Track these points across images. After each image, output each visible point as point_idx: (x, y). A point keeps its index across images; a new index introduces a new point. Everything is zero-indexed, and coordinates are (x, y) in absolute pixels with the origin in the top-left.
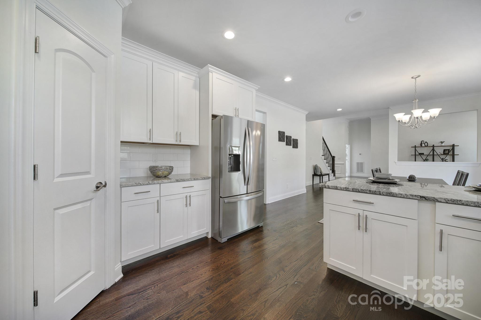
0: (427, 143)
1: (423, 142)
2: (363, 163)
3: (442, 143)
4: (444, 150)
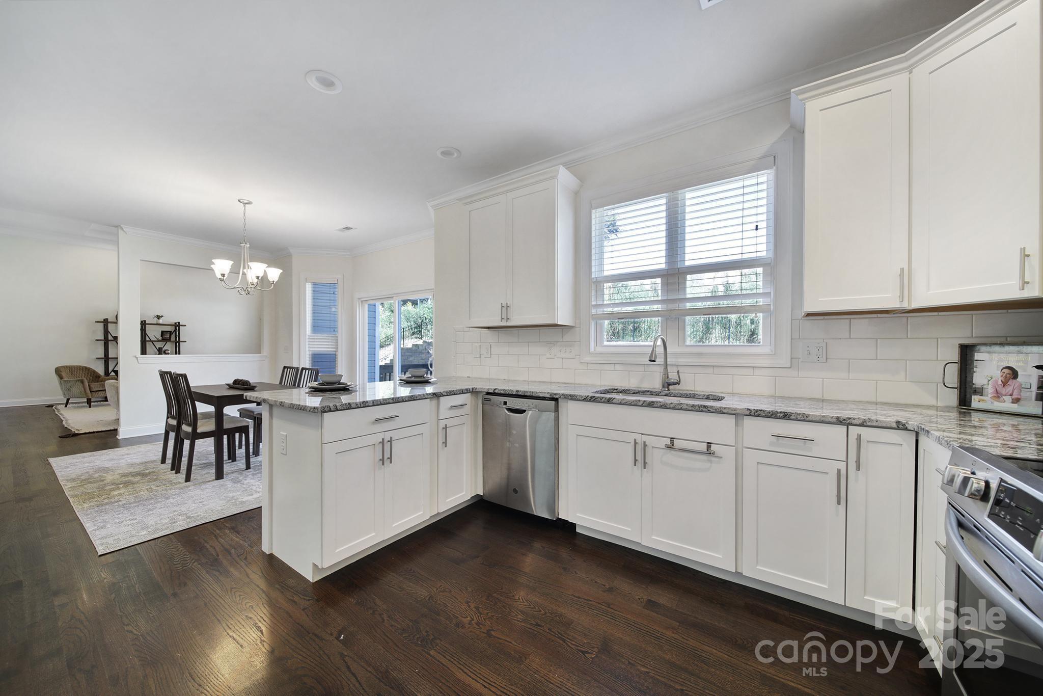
3: (158, 317)
4: (162, 331)
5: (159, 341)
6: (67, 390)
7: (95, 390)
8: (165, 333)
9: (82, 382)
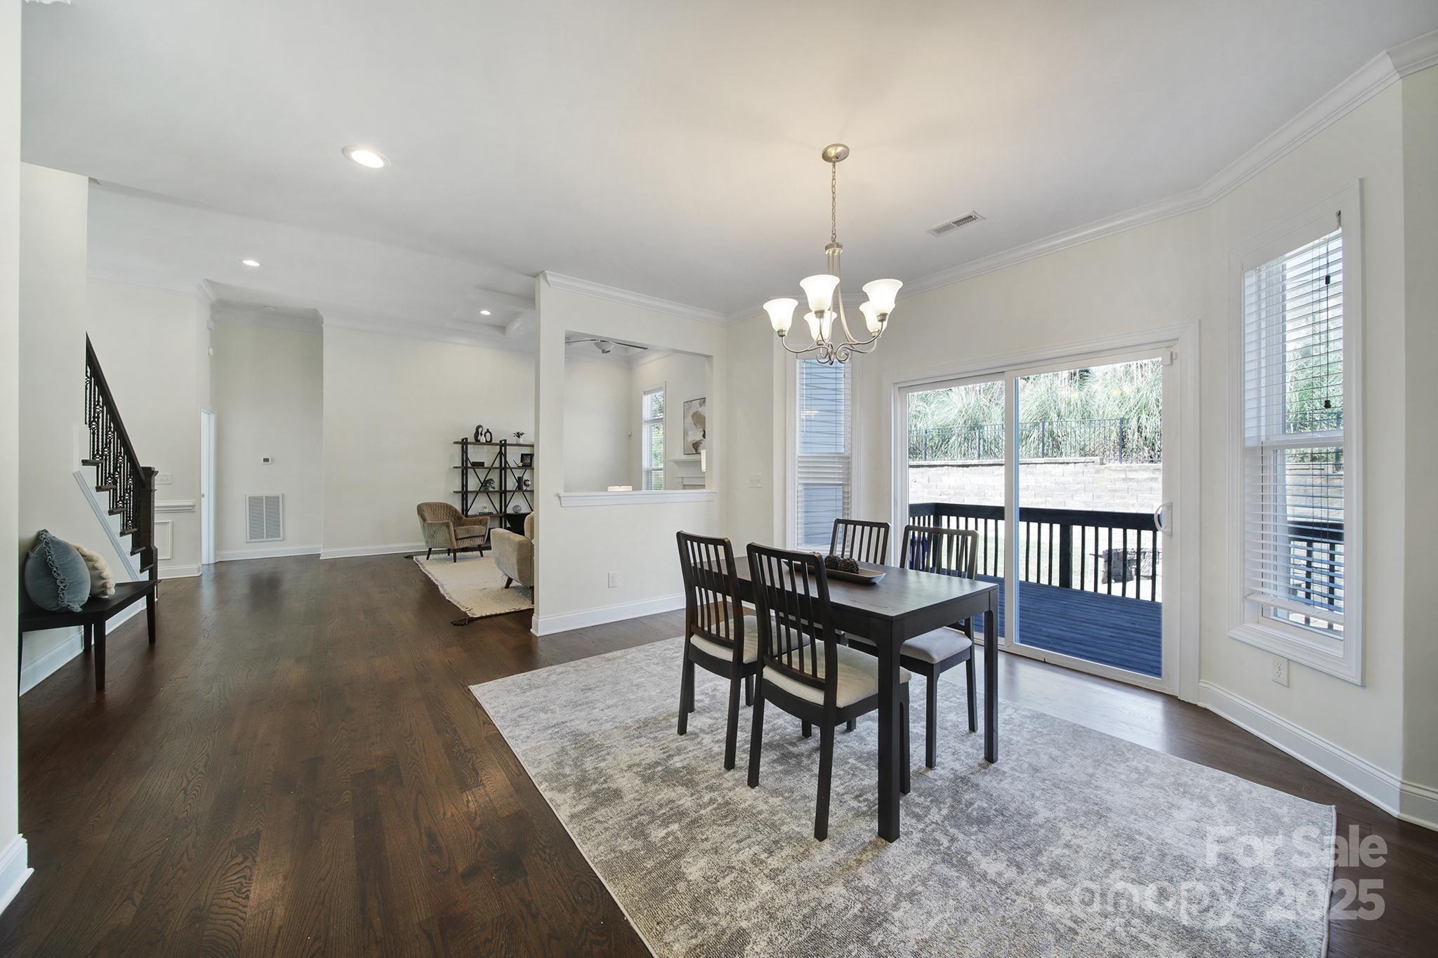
0: (491, 434)
1: (480, 430)
2: (278, 498)
3: (519, 435)
4: (522, 455)
5: (519, 467)
6: (430, 537)
7: (460, 537)
8: (525, 457)
9: (448, 526)
